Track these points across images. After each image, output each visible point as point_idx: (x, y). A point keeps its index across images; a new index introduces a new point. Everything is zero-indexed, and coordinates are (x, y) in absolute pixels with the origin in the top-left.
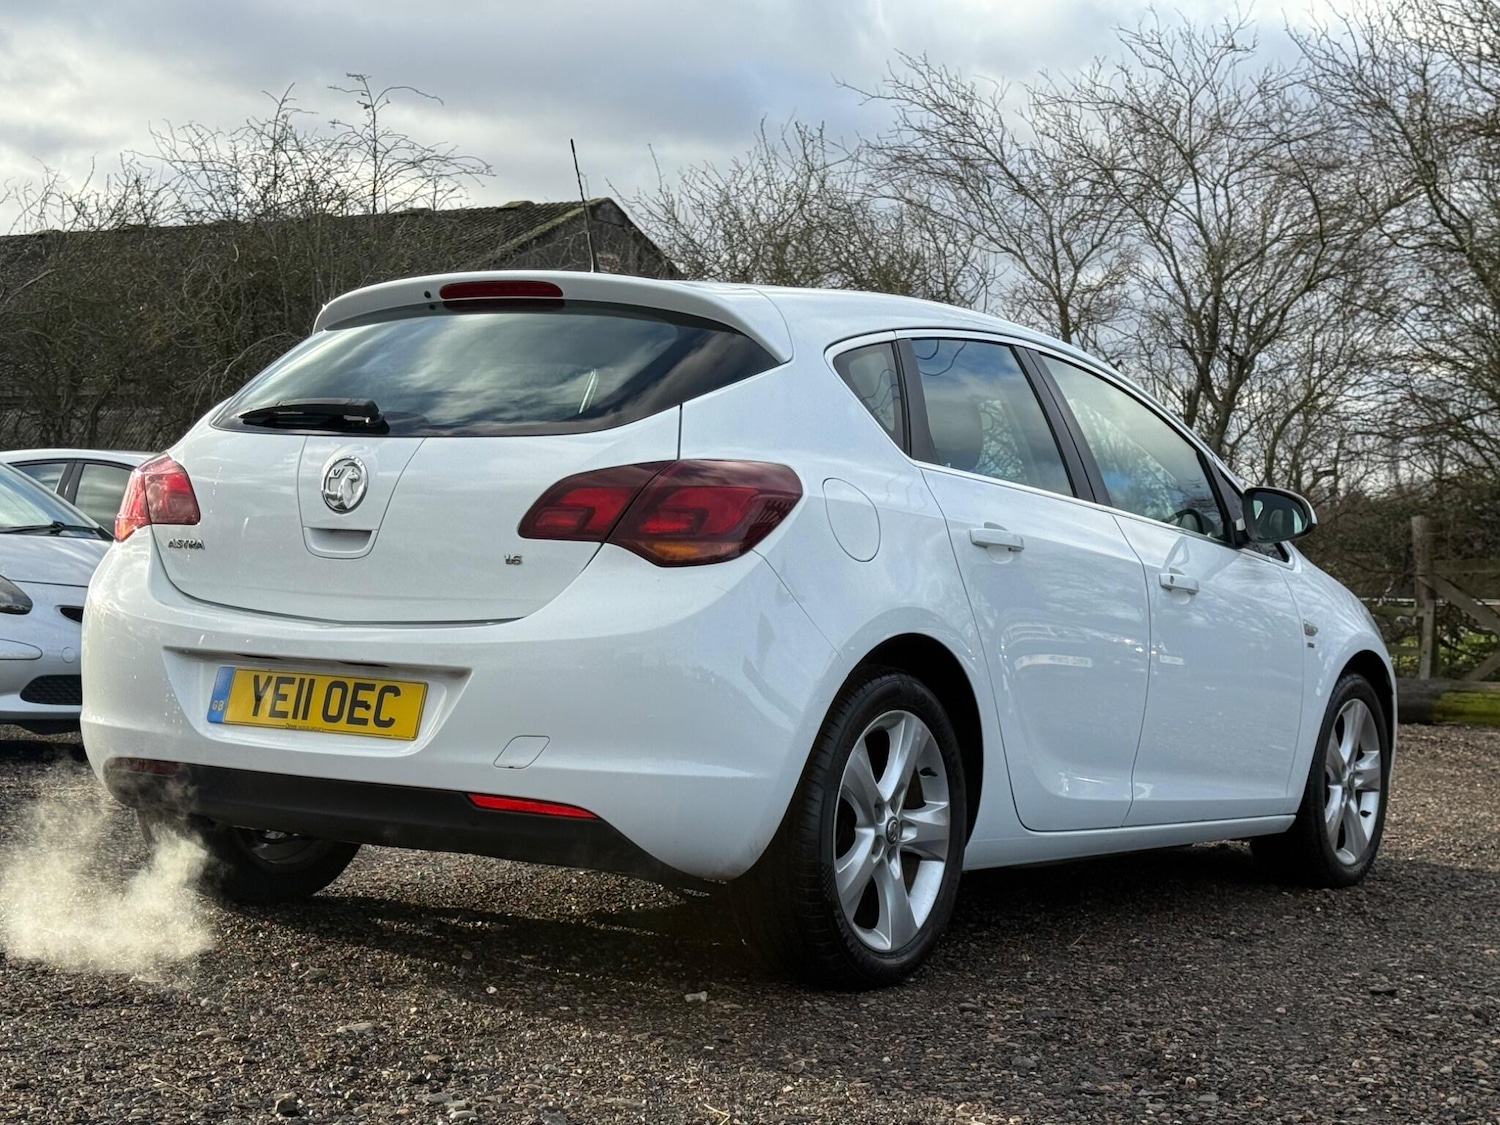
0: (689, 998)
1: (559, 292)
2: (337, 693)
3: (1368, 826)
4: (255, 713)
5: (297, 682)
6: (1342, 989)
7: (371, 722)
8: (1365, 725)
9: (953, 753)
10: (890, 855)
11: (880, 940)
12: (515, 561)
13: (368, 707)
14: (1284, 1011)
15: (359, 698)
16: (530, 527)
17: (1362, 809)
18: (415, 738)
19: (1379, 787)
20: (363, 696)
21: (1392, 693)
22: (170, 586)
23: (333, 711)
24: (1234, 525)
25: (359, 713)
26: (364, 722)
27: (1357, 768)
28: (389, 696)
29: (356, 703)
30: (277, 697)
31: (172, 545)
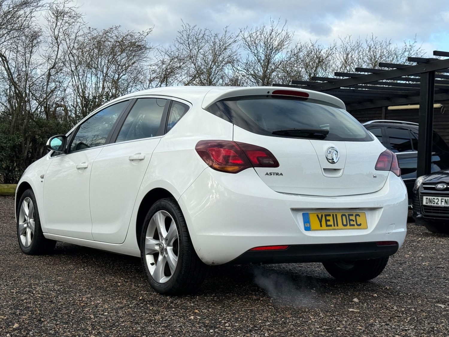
4: (321, 226)
12: (375, 177)
18: (367, 228)
23: (345, 223)
30: (327, 221)
31: (267, 174)
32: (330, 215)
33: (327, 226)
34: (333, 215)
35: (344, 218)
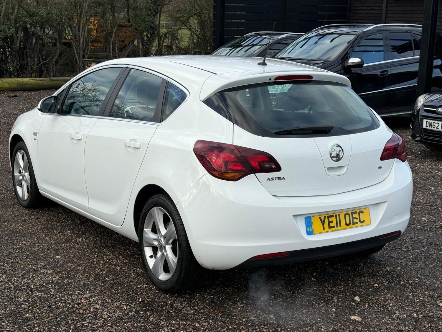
4: (324, 228)
7: (359, 223)
12: (380, 168)
13: (357, 219)
16: (383, 158)
18: (371, 224)
20: (354, 215)
23: (348, 222)
25: (355, 221)
26: (357, 223)
28: (361, 214)
29: (353, 218)
30: (330, 222)
31: (269, 179)
32: (333, 216)
33: (330, 227)
34: (336, 216)
35: (347, 216)
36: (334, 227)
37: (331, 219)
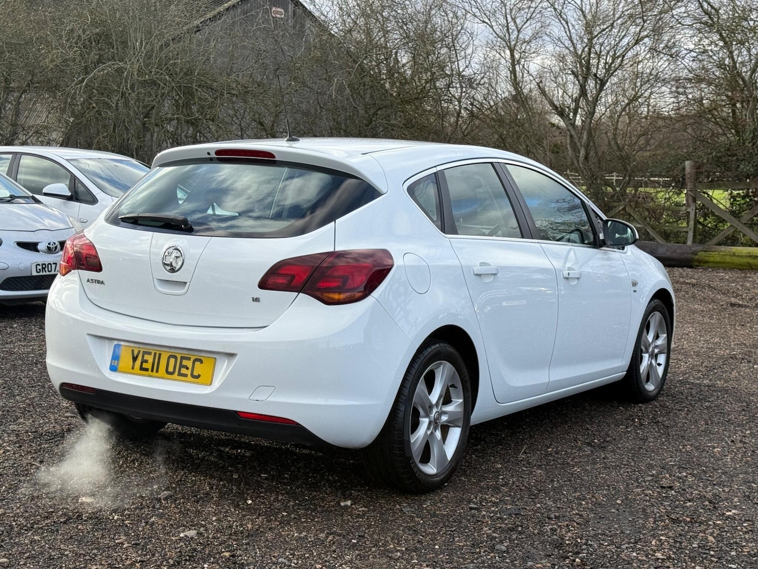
0: (342, 504)
1: (273, 156)
2: (172, 361)
3: (660, 370)
4: (133, 368)
5: (153, 354)
6: (647, 484)
7: (189, 376)
8: (660, 322)
9: (465, 377)
10: (435, 429)
11: (430, 469)
12: (256, 300)
13: (187, 368)
14: (620, 502)
15: (183, 364)
16: (264, 284)
17: (658, 362)
18: (211, 384)
19: (666, 351)
20: (185, 362)
21: (673, 305)
22: (89, 301)
23: (171, 369)
24: (599, 236)
25: (184, 371)
26: (186, 375)
27: (656, 344)
28: (197, 363)
29: (181, 366)
30: (144, 361)
31: (88, 281)
32: (150, 353)
33: (142, 369)
36: (147, 370)
37: (146, 357)
